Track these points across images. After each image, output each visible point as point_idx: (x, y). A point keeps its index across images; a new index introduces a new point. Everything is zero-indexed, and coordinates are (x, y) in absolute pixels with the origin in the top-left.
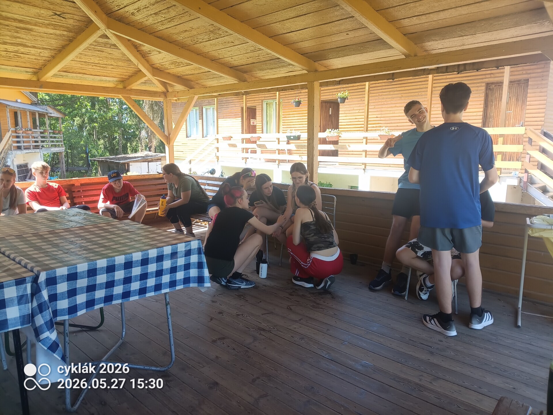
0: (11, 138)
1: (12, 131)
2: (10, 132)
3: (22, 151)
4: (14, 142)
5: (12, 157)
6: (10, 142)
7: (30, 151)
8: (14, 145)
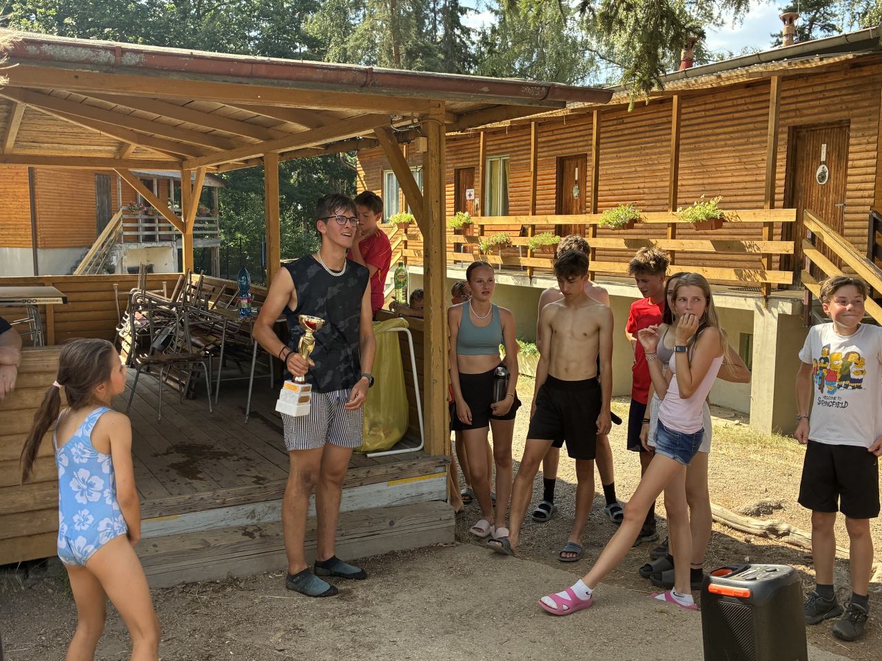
0: (121, 222)
1: (123, 211)
2: (120, 213)
3: (139, 244)
4: (126, 229)
5: (120, 253)
6: (118, 229)
7: (154, 244)
8: (127, 233)
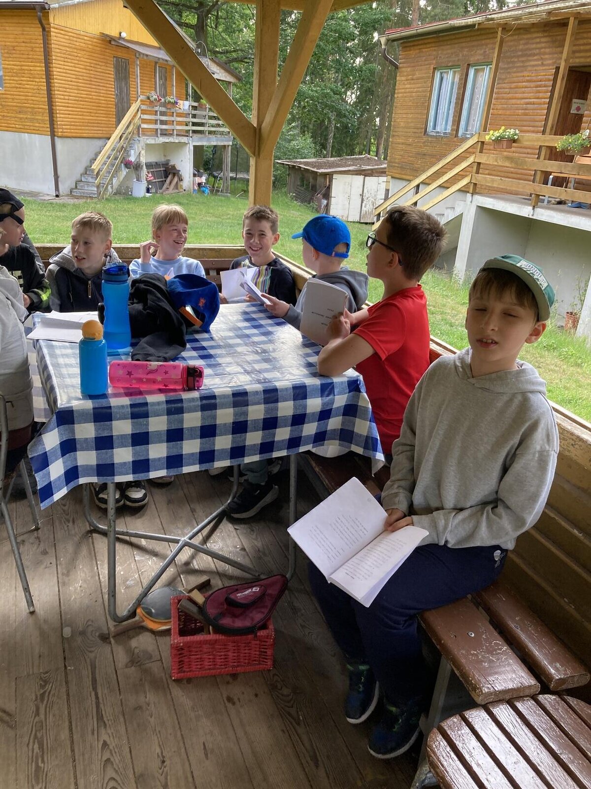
1: (141, 101)
2: (138, 103)
3: (156, 138)
4: (144, 121)
5: (138, 147)
6: (136, 120)
7: (171, 139)
8: (144, 126)
